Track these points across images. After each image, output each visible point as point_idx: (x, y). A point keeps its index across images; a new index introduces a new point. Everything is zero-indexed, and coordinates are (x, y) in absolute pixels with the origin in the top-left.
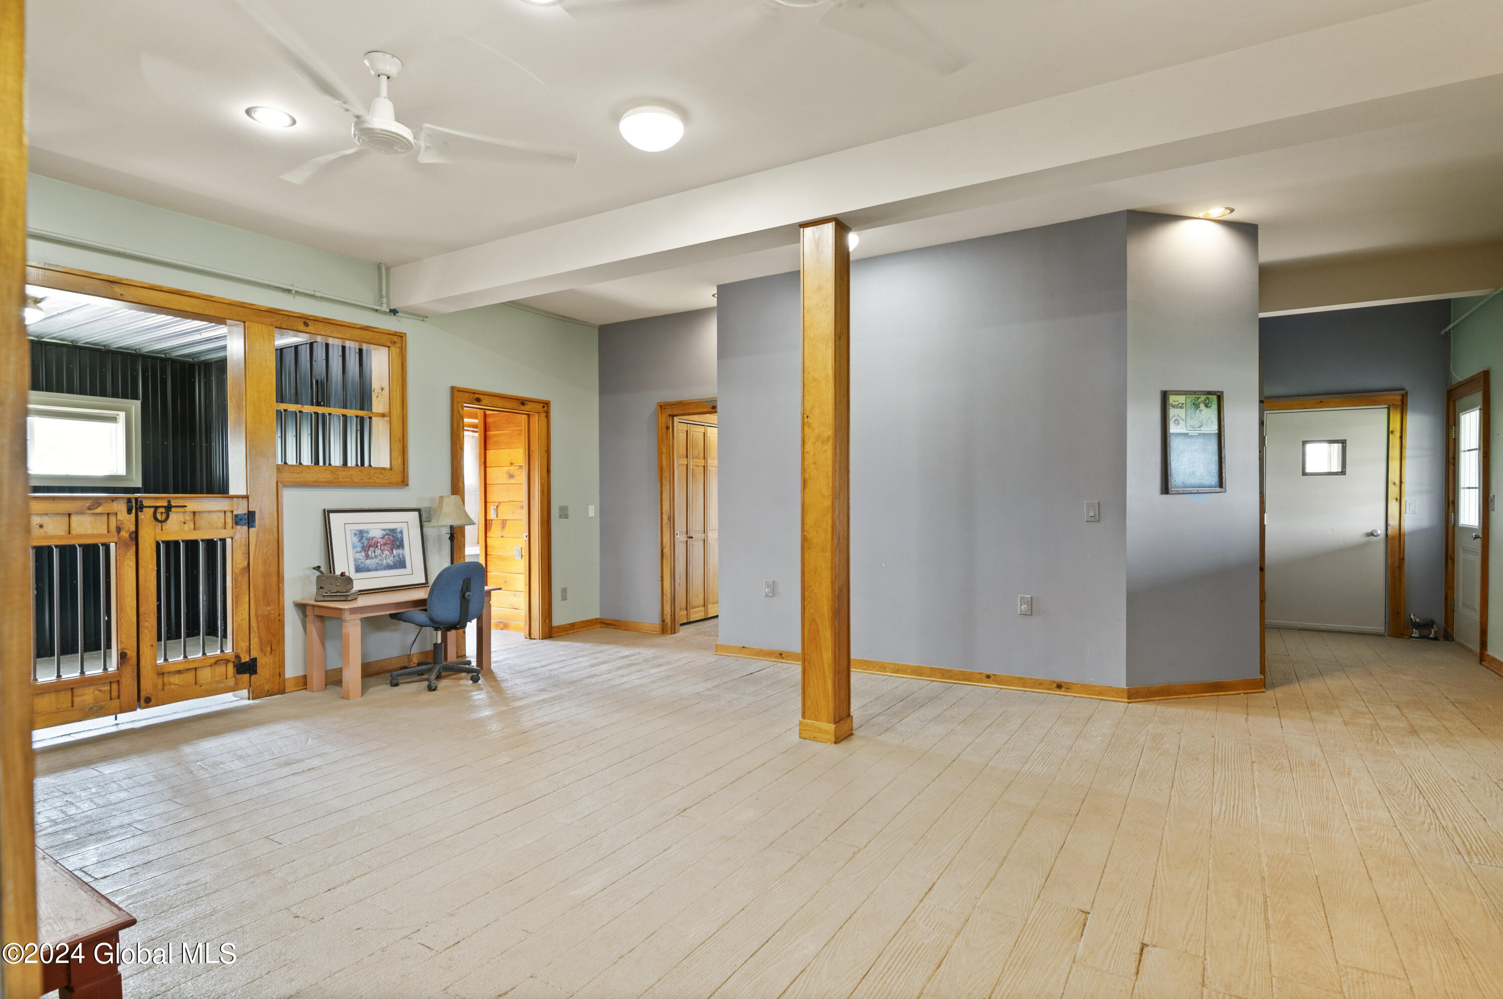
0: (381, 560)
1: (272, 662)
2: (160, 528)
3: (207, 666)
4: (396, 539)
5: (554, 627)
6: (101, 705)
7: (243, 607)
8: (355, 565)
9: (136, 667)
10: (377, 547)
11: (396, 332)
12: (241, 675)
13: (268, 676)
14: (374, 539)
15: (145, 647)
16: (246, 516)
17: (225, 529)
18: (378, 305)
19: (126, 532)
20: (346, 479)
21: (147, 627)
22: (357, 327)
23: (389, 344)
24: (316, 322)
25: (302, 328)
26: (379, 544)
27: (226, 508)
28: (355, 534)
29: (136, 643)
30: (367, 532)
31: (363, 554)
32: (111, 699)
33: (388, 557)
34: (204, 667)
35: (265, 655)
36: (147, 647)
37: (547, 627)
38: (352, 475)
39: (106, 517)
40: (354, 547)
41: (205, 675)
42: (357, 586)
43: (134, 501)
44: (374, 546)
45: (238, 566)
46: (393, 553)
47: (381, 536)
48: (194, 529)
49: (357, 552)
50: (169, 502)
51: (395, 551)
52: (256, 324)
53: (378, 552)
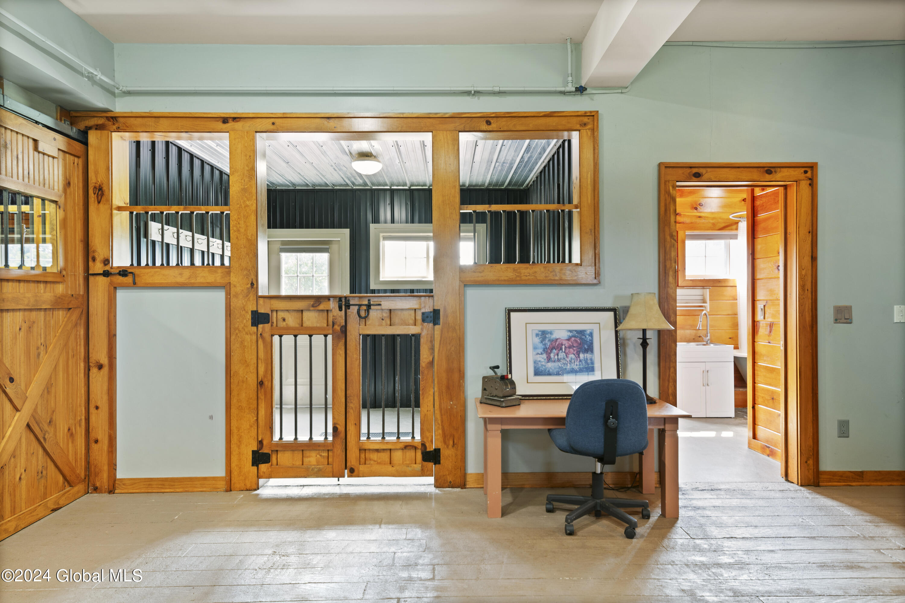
0: (564, 364)
1: (454, 455)
2: (364, 323)
3: (399, 449)
4: (583, 342)
5: (825, 473)
6: (319, 468)
7: (429, 399)
8: (535, 367)
9: (344, 440)
10: (561, 349)
11: (586, 112)
12: (426, 463)
13: (450, 468)
14: (558, 341)
15: (350, 424)
16: (432, 314)
17: (415, 325)
18: (563, 87)
19: (338, 326)
20: (529, 277)
21: (352, 408)
22: (541, 115)
23: (578, 127)
24: (499, 119)
25: (485, 127)
26: (563, 347)
27: (416, 307)
28: (537, 335)
29: (344, 420)
30: (551, 333)
31: (545, 356)
32: (328, 464)
33: (573, 361)
34: (397, 449)
35: (448, 447)
36: (352, 424)
37: (811, 471)
38: (536, 272)
39: (326, 313)
40: (535, 348)
41: (398, 456)
42: (521, 389)
43: (343, 300)
44: (558, 348)
45: (424, 360)
46: (579, 357)
47: (566, 338)
48: (390, 325)
49: (538, 354)
50: (369, 300)
51: (582, 356)
52: (441, 132)
53: (562, 355)
